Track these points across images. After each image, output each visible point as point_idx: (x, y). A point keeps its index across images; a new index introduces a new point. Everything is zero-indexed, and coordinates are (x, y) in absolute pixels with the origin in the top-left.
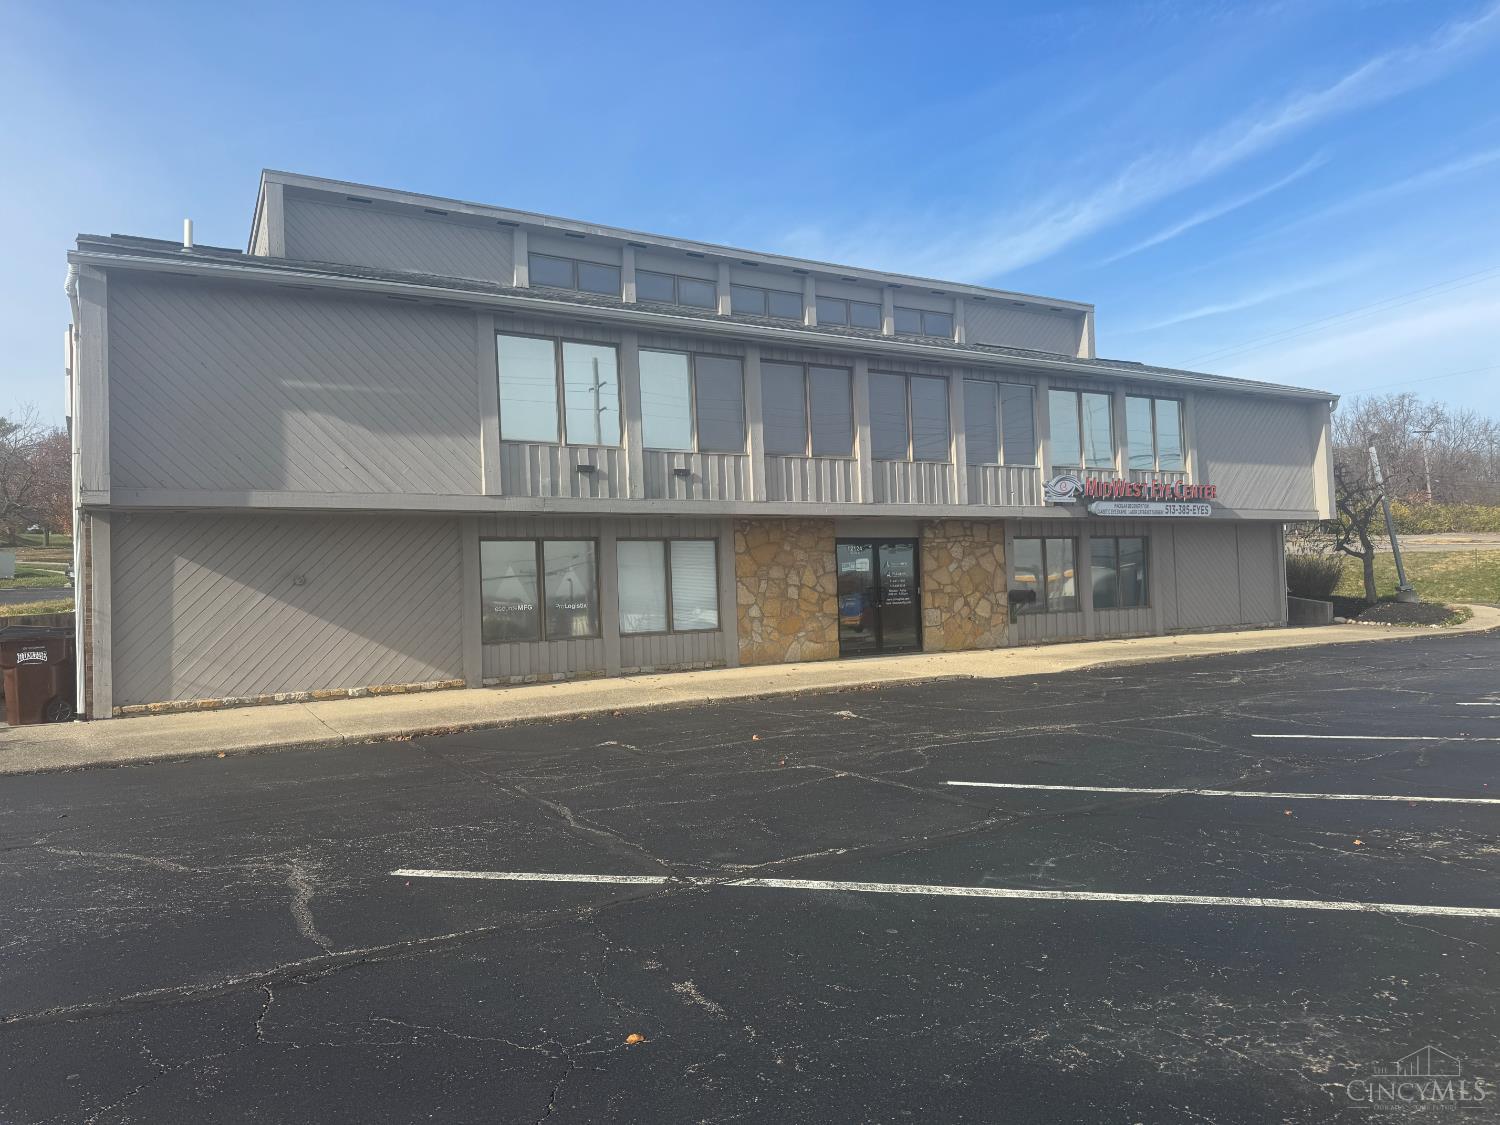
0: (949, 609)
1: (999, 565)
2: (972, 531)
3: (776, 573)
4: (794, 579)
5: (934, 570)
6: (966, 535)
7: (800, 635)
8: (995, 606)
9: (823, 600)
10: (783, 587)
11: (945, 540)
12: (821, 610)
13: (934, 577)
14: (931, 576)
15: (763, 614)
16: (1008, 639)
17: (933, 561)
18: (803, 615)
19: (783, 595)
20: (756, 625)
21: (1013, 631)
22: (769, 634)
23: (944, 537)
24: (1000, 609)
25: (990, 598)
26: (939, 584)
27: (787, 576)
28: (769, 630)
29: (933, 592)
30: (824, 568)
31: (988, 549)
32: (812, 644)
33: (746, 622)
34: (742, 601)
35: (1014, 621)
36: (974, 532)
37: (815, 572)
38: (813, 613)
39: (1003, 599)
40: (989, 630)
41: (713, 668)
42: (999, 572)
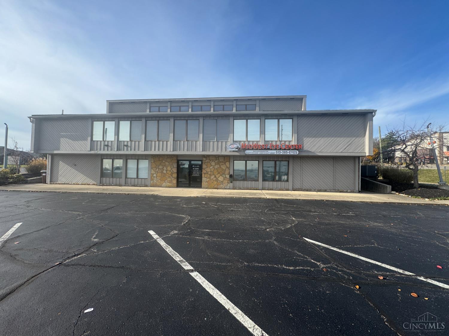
0: (210, 178)
1: (227, 167)
2: (218, 158)
3: (160, 167)
4: (165, 168)
5: (206, 168)
6: (216, 159)
7: (166, 181)
8: (225, 178)
9: (173, 174)
10: (162, 170)
11: (209, 161)
12: (172, 176)
13: (205, 169)
14: (204, 170)
15: (157, 176)
16: (229, 187)
17: (205, 166)
18: (167, 177)
19: (162, 172)
20: (155, 178)
21: (231, 185)
22: (158, 180)
23: (210, 160)
24: (227, 179)
25: (223, 176)
26: (207, 171)
27: (163, 168)
28: (158, 179)
29: (205, 174)
30: (173, 166)
31: (224, 163)
32: (169, 184)
33: (153, 177)
34: (152, 173)
35: (231, 182)
36: (219, 159)
37: (171, 167)
38: (169, 176)
39: (228, 176)
40: (223, 184)
41: (144, 186)
42: (227, 169)
